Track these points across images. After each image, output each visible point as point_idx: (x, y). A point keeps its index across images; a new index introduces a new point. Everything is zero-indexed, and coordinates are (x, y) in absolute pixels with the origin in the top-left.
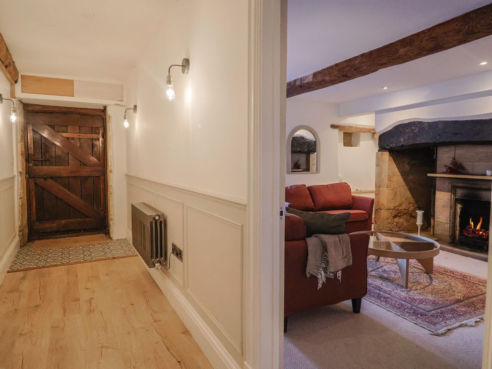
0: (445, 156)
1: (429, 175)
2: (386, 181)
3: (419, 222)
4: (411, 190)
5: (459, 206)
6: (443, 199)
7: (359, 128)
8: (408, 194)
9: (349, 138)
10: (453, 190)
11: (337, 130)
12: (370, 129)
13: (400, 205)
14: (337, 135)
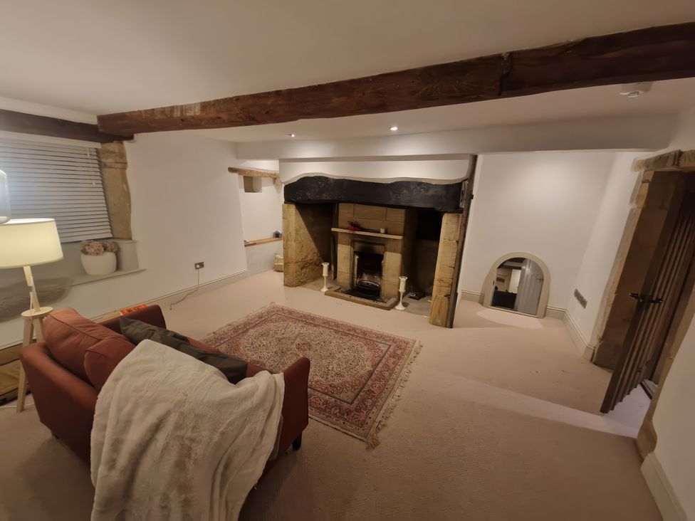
0: (346, 212)
1: (333, 229)
2: (293, 234)
3: (325, 273)
4: (315, 240)
5: (357, 257)
6: (344, 252)
7: (260, 173)
8: (313, 245)
9: (251, 183)
10: (352, 243)
11: (236, 175)
12: (272, 174)
13: (306, 257)
14: (237, 180)
